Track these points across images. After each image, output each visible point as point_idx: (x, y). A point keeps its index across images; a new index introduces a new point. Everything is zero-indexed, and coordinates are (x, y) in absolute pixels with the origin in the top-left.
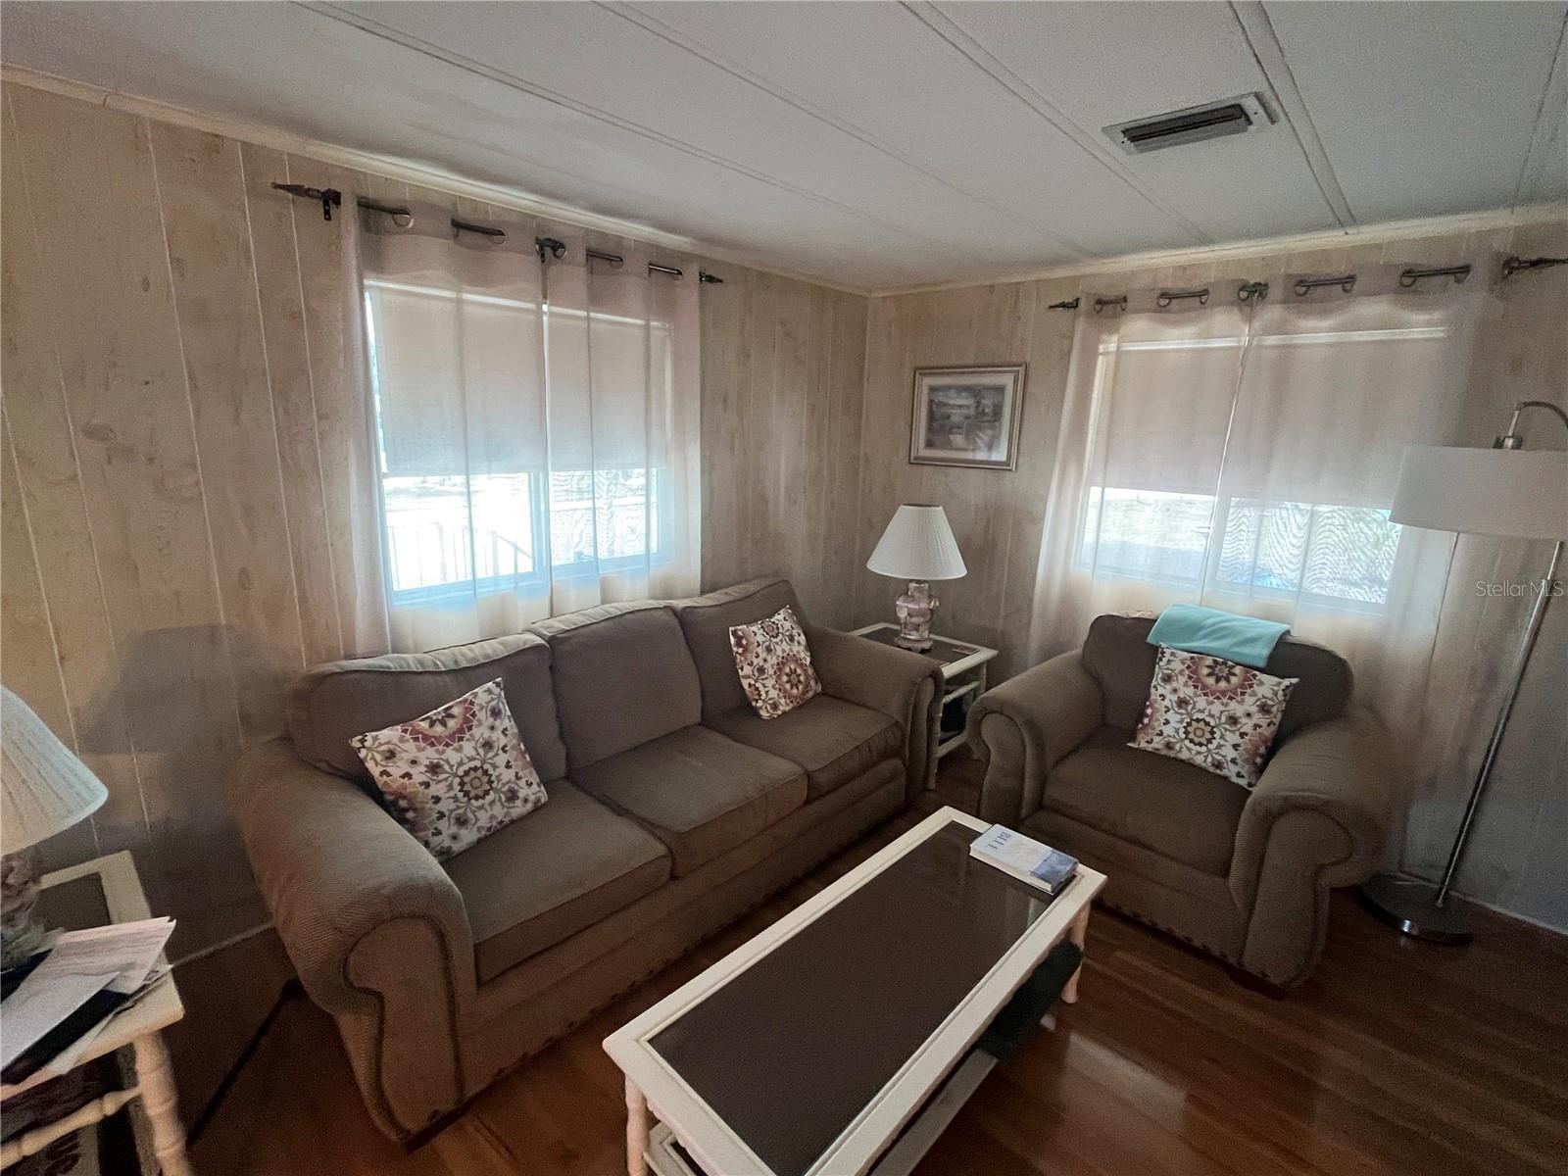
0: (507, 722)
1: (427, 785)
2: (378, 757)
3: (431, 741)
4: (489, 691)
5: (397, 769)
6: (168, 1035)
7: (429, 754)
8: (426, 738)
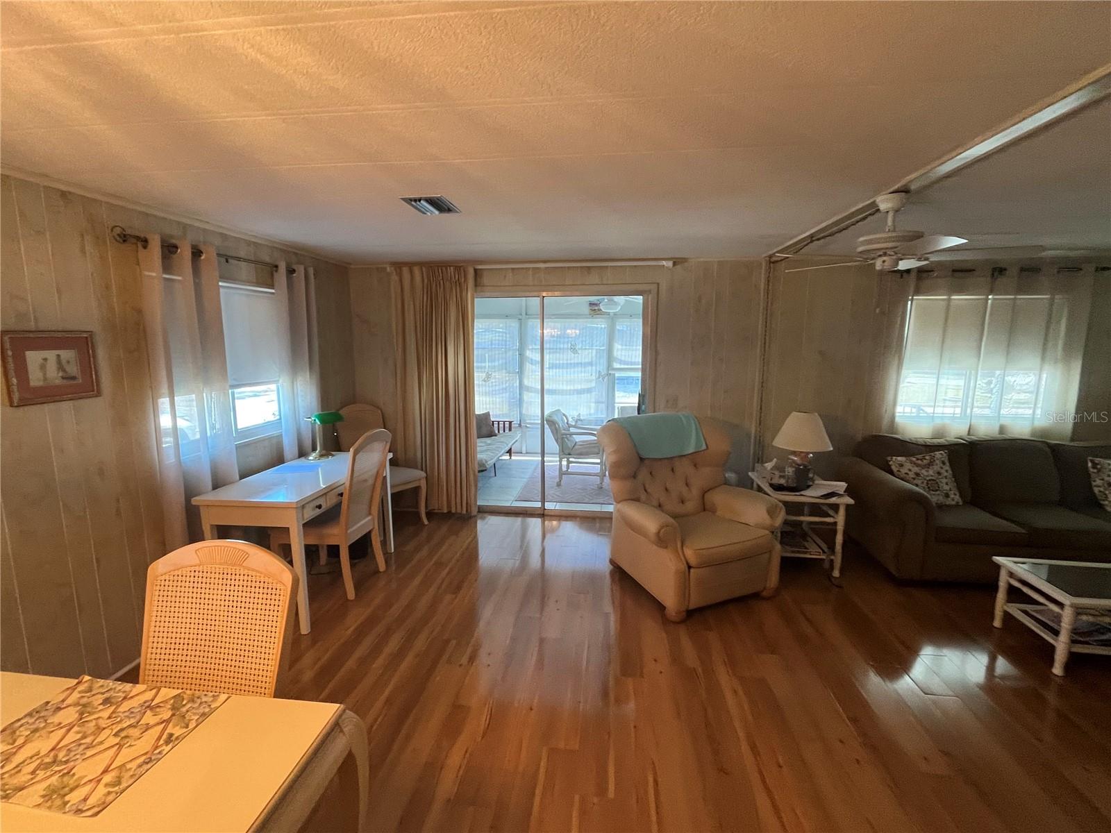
0: (947, 467)
1: (914, 479)
2: (897, 465)
3: (918, 465)
4: (941, 454)
5: (904, 471)
6: (848, 506)
7: (916, 469)
8: (915, 464)
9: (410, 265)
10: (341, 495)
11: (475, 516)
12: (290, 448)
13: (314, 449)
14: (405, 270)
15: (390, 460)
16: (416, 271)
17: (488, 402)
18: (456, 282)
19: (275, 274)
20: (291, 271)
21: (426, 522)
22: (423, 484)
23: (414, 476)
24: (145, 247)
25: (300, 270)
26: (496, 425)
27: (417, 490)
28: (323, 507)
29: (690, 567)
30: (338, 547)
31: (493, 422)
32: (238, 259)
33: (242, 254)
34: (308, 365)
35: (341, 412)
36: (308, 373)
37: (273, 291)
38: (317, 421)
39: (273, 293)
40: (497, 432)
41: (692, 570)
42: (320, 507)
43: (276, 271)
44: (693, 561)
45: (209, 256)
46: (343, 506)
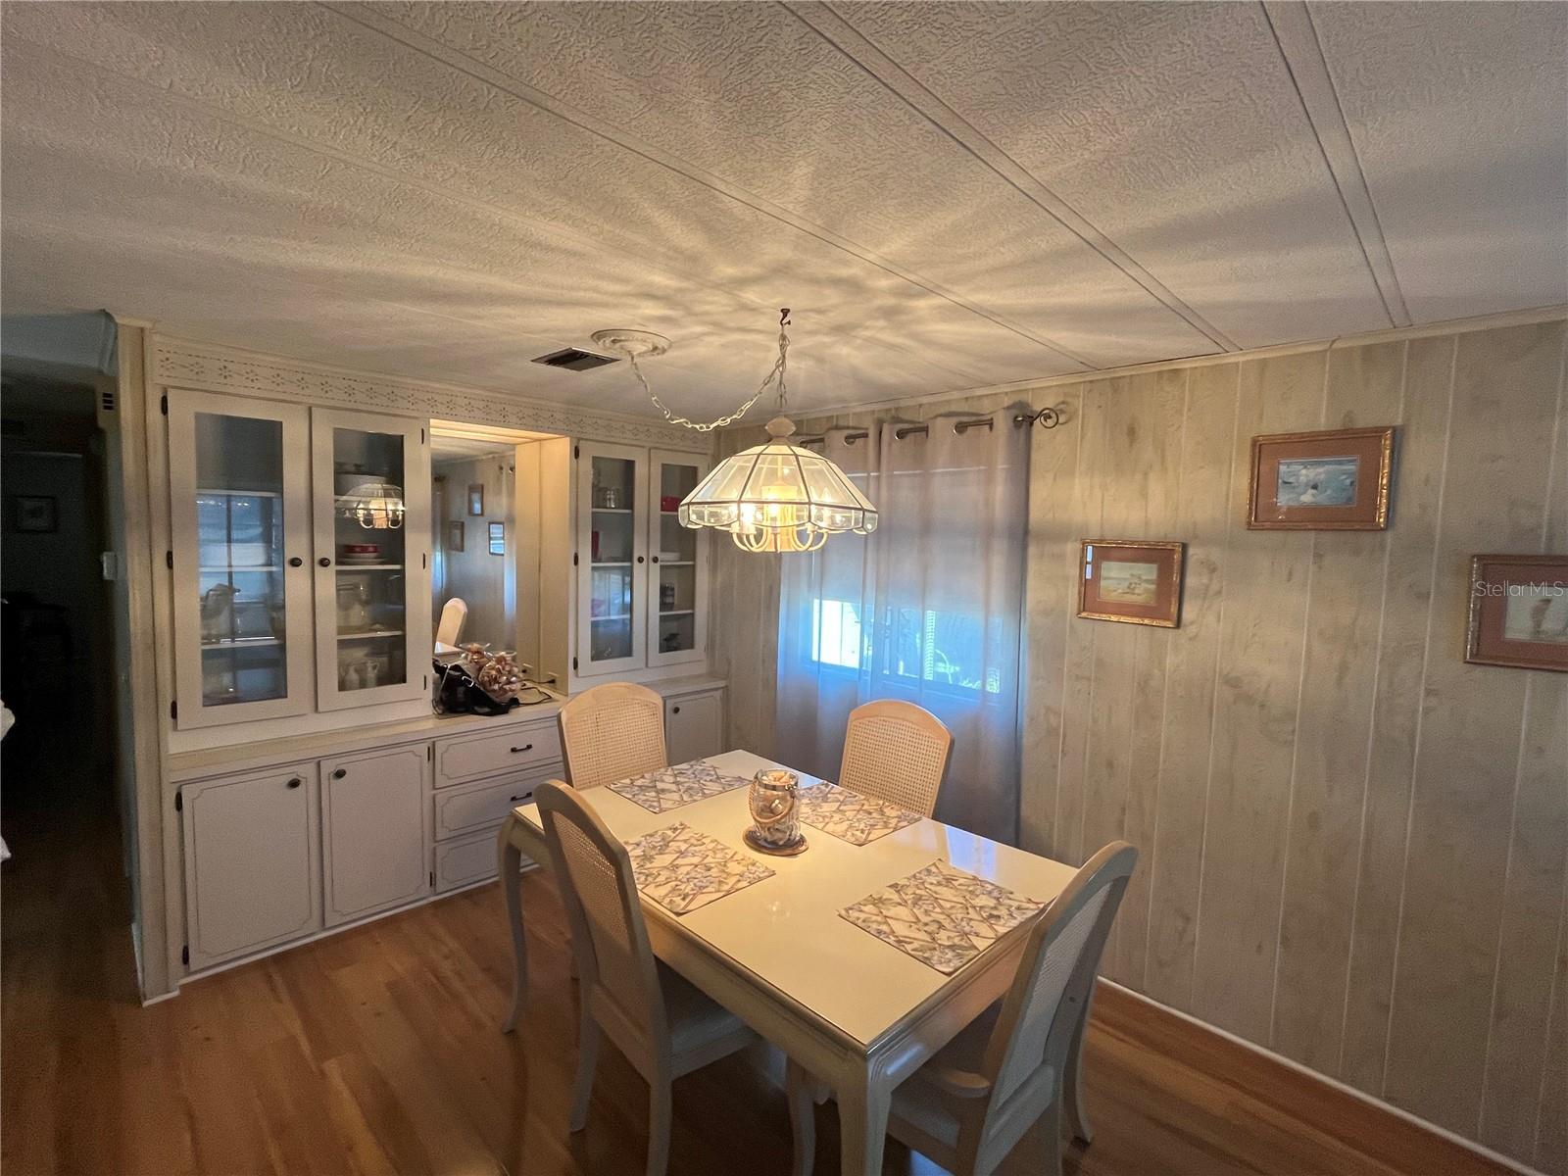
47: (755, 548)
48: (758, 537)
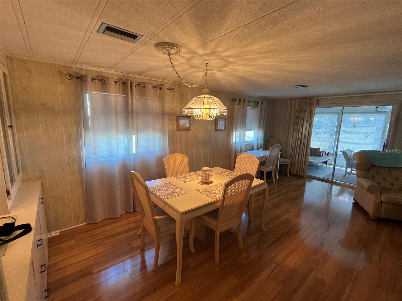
9: (295, 99)
10: (267, 159)
11: (305, 177)
12: (255, 147)
13: (261, 148)
14: (293, 100)
15: (280, 154)
16: (297, 101)
17: (320, 144)
18: (310, 103)
19: (258, 104)
20: (262, 103)
21: (289, 175)
22: (289, 164)
23: (287, 161)
24: (236, 101)
25: (264, 103)
26: (322, 153)
27: (287, 165)
28: (262, 160)
29: (382, 202)
30: (263, 172)
31: (321, 151)
32: (251, 101)
33: (252, 100)
34: (262, 127)
35: (269, 140)
36: (262, 130)
37: (257, 108)
38: (263, 141)
39: (257, 109)
40: (322, 155)
41: (383, 204)
42: (261, 160)
43: (259, 103)
44: (383, 201)
45: (246, 101)
46: (266, 162)
47: (199, 119)
48: (200, 117)
